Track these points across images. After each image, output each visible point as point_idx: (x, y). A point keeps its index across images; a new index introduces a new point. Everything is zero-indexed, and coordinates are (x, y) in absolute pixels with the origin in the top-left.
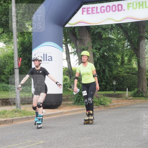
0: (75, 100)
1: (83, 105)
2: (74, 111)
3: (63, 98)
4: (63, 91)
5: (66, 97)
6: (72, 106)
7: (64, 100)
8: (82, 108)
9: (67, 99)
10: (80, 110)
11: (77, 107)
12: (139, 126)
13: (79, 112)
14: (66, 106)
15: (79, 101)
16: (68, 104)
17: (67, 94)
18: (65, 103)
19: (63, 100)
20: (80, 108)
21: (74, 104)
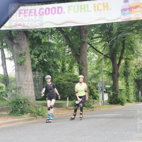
0: (11, 110)
1: (19, 116)
2: (9, 122)
5: (1, 107)
6: (7, 117)
8: (18, 119)
9: (2, 109)
11: (13, 118)
12: (78, 139)
13: (15, 123)
15: (15, 111)
16: (3, 115)
17: (2, 103)
20: (16, 119)
21: (10, 115)
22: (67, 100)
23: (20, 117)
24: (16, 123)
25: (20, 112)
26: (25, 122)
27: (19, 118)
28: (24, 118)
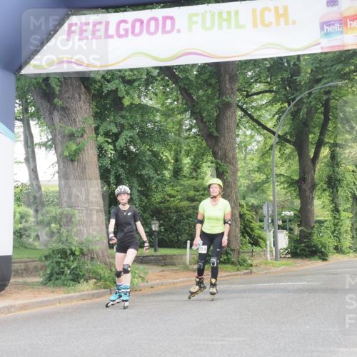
0: (49, 272)
1: (69, 286)
2: (42, 302)
3: (15, 266)
4: (14, 247)
5: (23, 266)
7: (18, 273)
8: (65, 295)
9: (25, 270)
10: (60, 301)
11: (53, 292)
12: (215, 343)
13: (58, 304)
14: (22, 290)
15: (58, 274)
16: (28, 285)
17: (25, 255)
18: (20, 280)
19: (13, 274)
20: (60, 294)
21: (45, 284)
22: (186, 248)
23: (69, 289)
24: (60, 303)
25: (71, 277)
26: (83, 302)
27: (69, 292)
28: (79, 292)
